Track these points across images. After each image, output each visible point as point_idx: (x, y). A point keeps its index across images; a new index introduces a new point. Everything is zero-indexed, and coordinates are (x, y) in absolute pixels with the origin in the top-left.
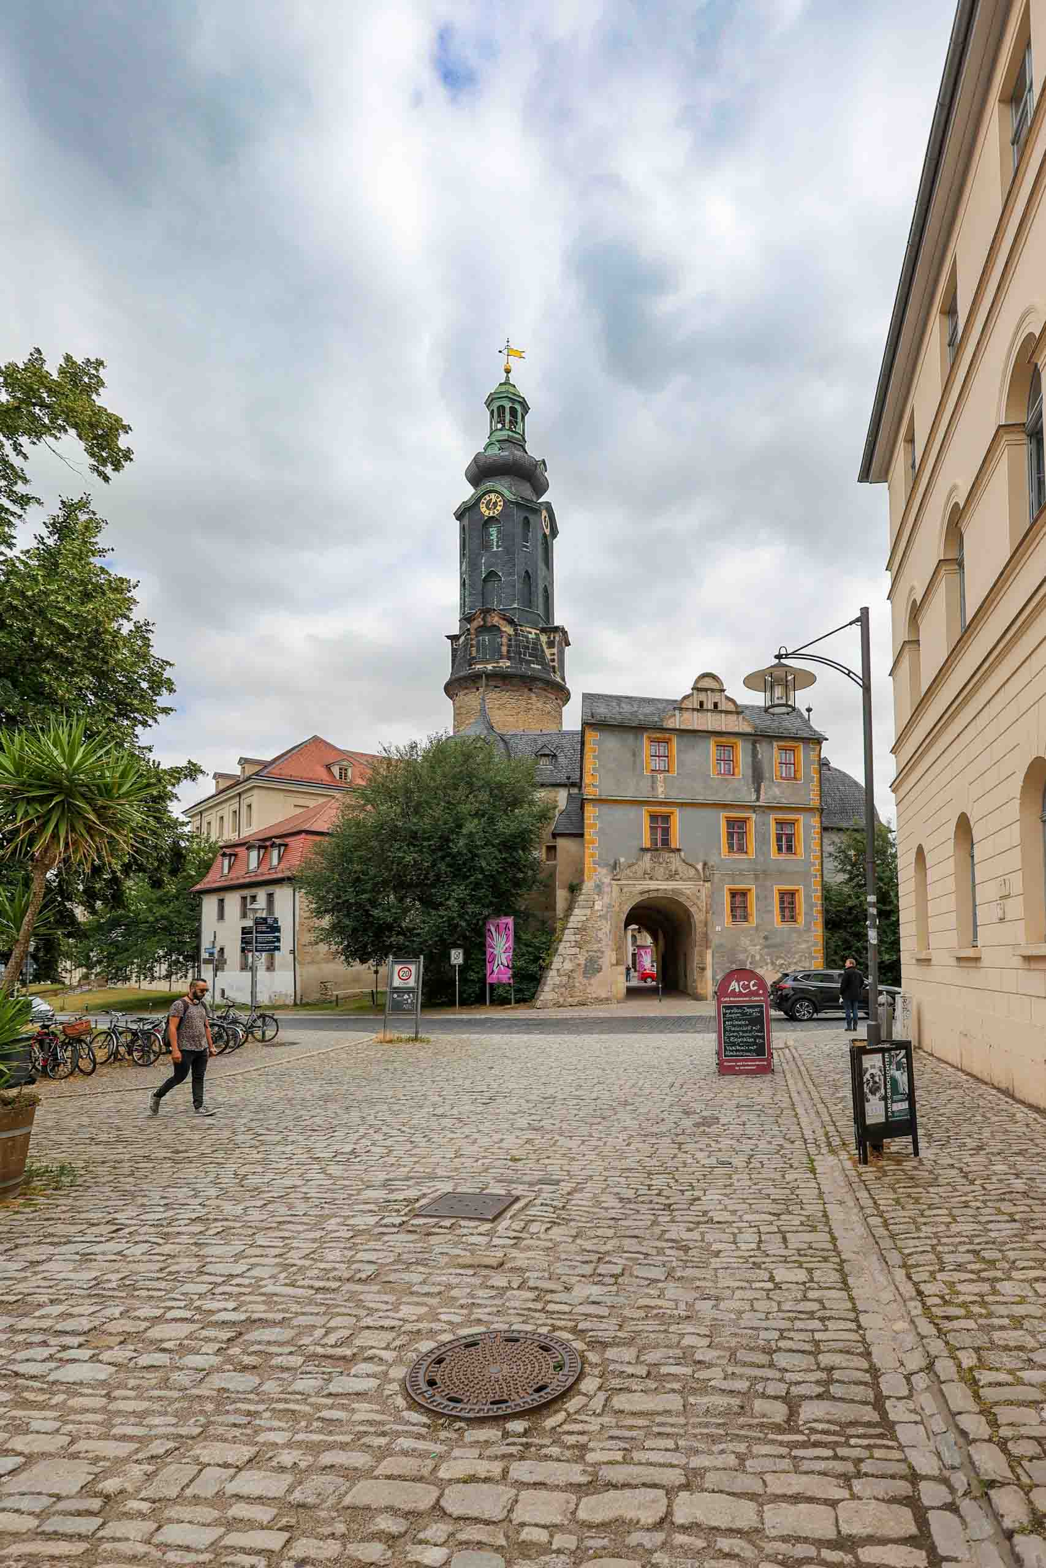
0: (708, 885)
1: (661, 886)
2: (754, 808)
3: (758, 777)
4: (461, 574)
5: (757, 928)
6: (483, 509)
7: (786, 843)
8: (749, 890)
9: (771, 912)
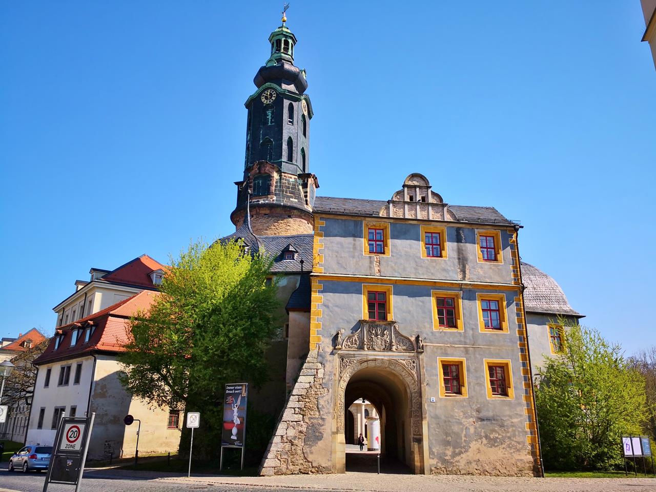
0: (422, 356)
1: (377, 356)
2: (460, 286)
3: (462, 260)
4: (247, 142)
5: (470, 400)
6: (263, 100)
8: (460, 363)
9: (482, 384)
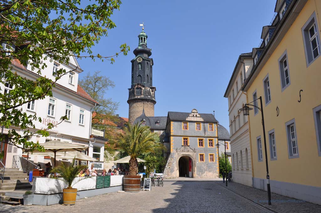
0: (195, 153)
1: (186, 153)
2: (204, 137)
3: (205, 130)
5: (205, 162)
6: (138, 61)
7: (211, 144)
8: (203, 154)
9: (208, 159)
